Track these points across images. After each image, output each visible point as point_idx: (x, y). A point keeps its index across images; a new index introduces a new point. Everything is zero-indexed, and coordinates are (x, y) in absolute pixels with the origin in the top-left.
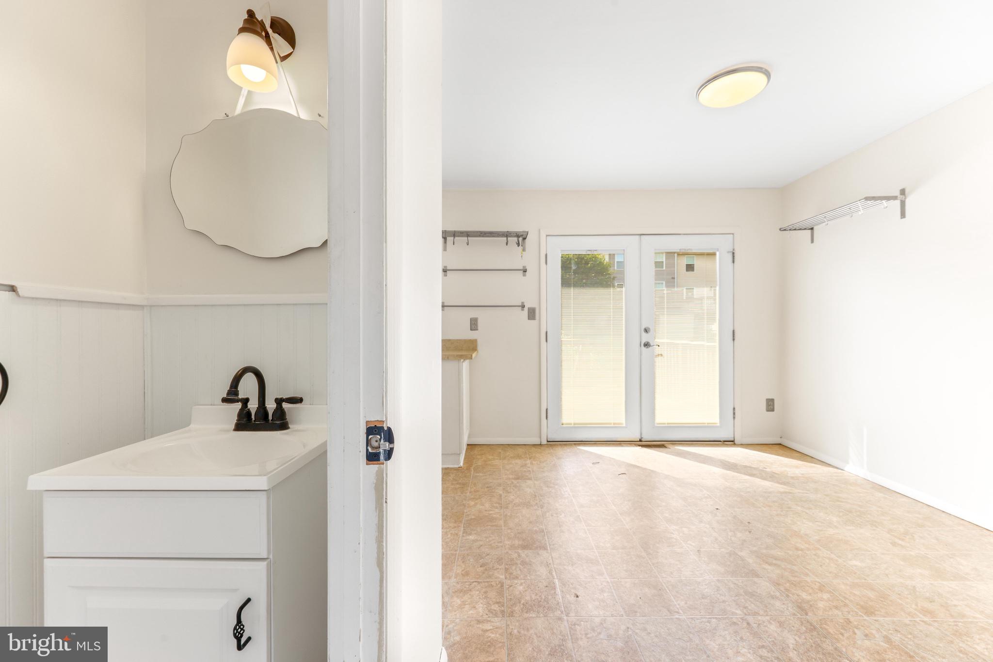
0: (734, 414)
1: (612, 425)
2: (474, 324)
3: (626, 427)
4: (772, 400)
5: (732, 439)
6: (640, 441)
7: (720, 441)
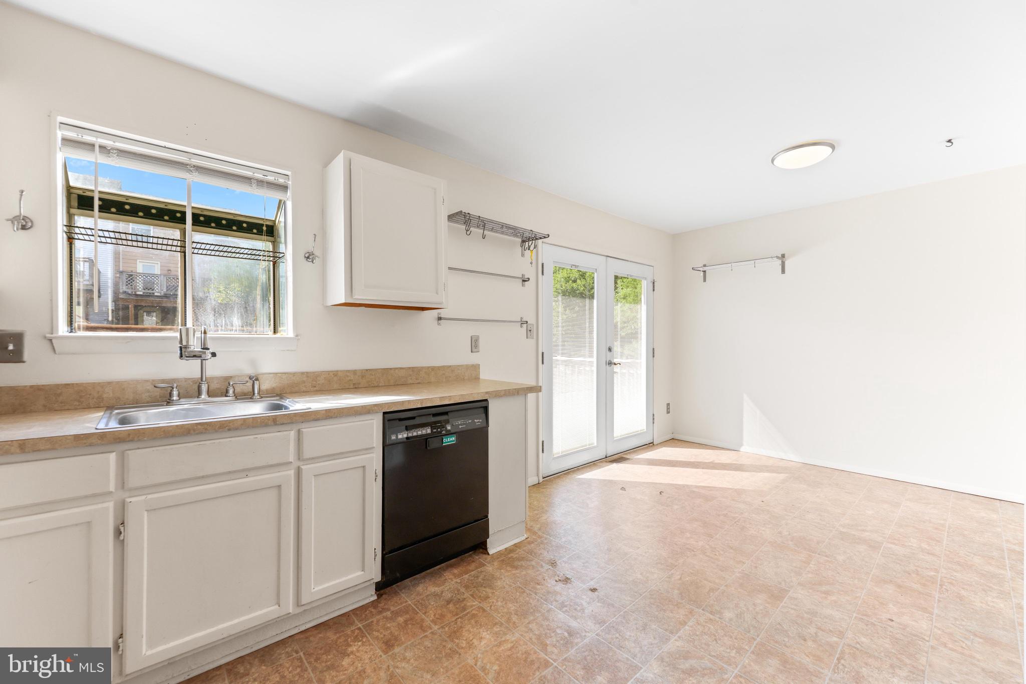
0: (653, 419)
1: (588, 447)
2: (475, 344)
3: (597, 447)
4: (669, 404)
5: (652, 441)
6: (606, 457)
7: (647, 445)
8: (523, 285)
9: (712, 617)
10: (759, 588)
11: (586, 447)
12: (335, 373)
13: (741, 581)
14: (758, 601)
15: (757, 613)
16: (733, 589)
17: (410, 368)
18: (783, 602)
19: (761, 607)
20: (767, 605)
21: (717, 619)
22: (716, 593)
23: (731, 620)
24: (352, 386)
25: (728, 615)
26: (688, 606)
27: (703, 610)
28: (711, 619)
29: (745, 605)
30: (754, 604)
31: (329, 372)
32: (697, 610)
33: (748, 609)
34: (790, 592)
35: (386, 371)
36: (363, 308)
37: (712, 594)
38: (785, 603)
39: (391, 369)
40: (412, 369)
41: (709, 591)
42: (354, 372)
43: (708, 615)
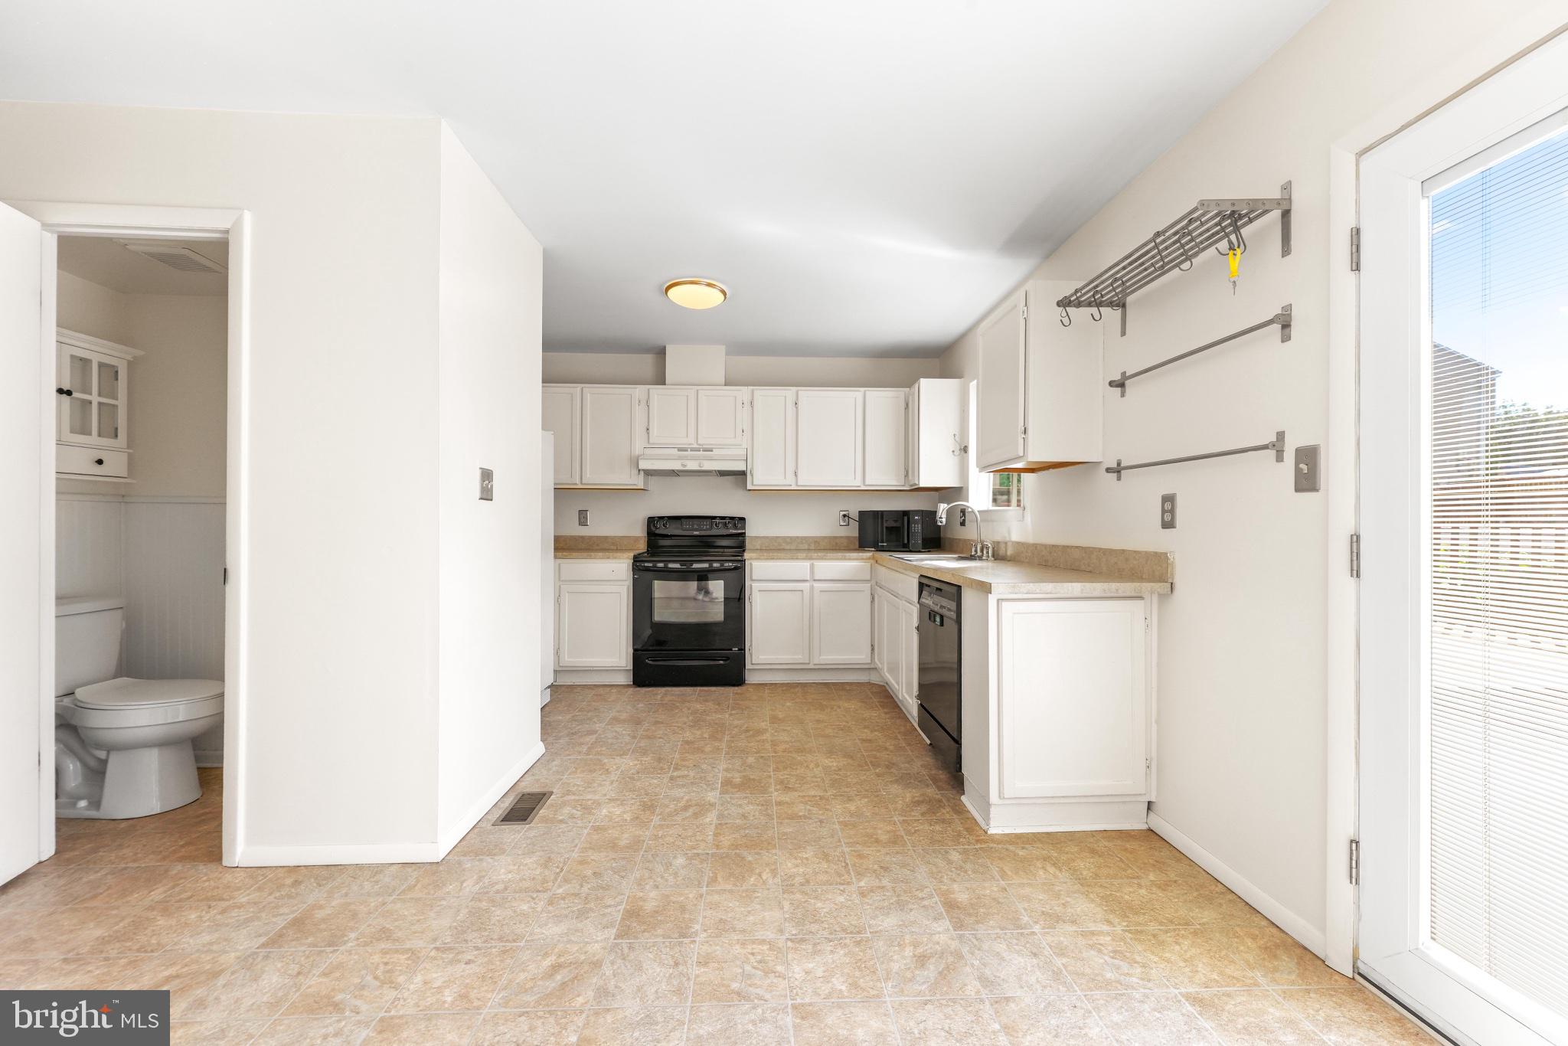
2: (1168, 512)
8: (1285, 339)
9: (695, 851)
10: (659, 918)
13: (687, 916)
14: (653, 894)
15: (651, 878)
16: (691, 896)
18: (622, 911)
19: (648, 887)
20: (641, 894)
21: (688, 852)
22: (706, 879)
23: (675, 857)
25: (680, 861)
26: (725, 850)
27: (708, 854)
28: (694, 849)
29: (667, 880)
30: (657, 887)
32: (714, 851)
33: (662, 877)
34: (613, 937)
37: (711, 875)
38: (619, 911)
41: (716, 878)
43: (700, 851)
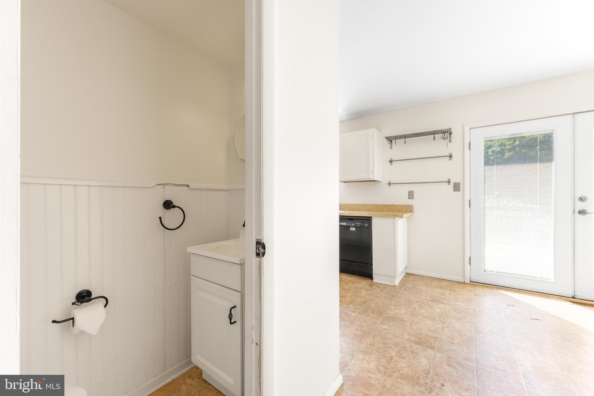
1: (539, 279)
2: (411, 195)
3: (554, 283)
6: (574, 297)
8: (450, 160)
11: (537, 279)
12: (347, 205)
17: (374, 205)
24: (352, 210)
31: (345, 204)
35: (364, 205)
36: (356, 182)
39: (366, 204)
40: (375, 205)
42: (353, 205)
